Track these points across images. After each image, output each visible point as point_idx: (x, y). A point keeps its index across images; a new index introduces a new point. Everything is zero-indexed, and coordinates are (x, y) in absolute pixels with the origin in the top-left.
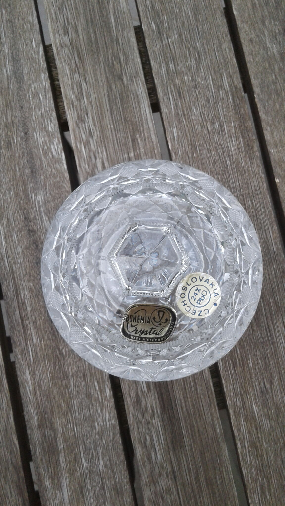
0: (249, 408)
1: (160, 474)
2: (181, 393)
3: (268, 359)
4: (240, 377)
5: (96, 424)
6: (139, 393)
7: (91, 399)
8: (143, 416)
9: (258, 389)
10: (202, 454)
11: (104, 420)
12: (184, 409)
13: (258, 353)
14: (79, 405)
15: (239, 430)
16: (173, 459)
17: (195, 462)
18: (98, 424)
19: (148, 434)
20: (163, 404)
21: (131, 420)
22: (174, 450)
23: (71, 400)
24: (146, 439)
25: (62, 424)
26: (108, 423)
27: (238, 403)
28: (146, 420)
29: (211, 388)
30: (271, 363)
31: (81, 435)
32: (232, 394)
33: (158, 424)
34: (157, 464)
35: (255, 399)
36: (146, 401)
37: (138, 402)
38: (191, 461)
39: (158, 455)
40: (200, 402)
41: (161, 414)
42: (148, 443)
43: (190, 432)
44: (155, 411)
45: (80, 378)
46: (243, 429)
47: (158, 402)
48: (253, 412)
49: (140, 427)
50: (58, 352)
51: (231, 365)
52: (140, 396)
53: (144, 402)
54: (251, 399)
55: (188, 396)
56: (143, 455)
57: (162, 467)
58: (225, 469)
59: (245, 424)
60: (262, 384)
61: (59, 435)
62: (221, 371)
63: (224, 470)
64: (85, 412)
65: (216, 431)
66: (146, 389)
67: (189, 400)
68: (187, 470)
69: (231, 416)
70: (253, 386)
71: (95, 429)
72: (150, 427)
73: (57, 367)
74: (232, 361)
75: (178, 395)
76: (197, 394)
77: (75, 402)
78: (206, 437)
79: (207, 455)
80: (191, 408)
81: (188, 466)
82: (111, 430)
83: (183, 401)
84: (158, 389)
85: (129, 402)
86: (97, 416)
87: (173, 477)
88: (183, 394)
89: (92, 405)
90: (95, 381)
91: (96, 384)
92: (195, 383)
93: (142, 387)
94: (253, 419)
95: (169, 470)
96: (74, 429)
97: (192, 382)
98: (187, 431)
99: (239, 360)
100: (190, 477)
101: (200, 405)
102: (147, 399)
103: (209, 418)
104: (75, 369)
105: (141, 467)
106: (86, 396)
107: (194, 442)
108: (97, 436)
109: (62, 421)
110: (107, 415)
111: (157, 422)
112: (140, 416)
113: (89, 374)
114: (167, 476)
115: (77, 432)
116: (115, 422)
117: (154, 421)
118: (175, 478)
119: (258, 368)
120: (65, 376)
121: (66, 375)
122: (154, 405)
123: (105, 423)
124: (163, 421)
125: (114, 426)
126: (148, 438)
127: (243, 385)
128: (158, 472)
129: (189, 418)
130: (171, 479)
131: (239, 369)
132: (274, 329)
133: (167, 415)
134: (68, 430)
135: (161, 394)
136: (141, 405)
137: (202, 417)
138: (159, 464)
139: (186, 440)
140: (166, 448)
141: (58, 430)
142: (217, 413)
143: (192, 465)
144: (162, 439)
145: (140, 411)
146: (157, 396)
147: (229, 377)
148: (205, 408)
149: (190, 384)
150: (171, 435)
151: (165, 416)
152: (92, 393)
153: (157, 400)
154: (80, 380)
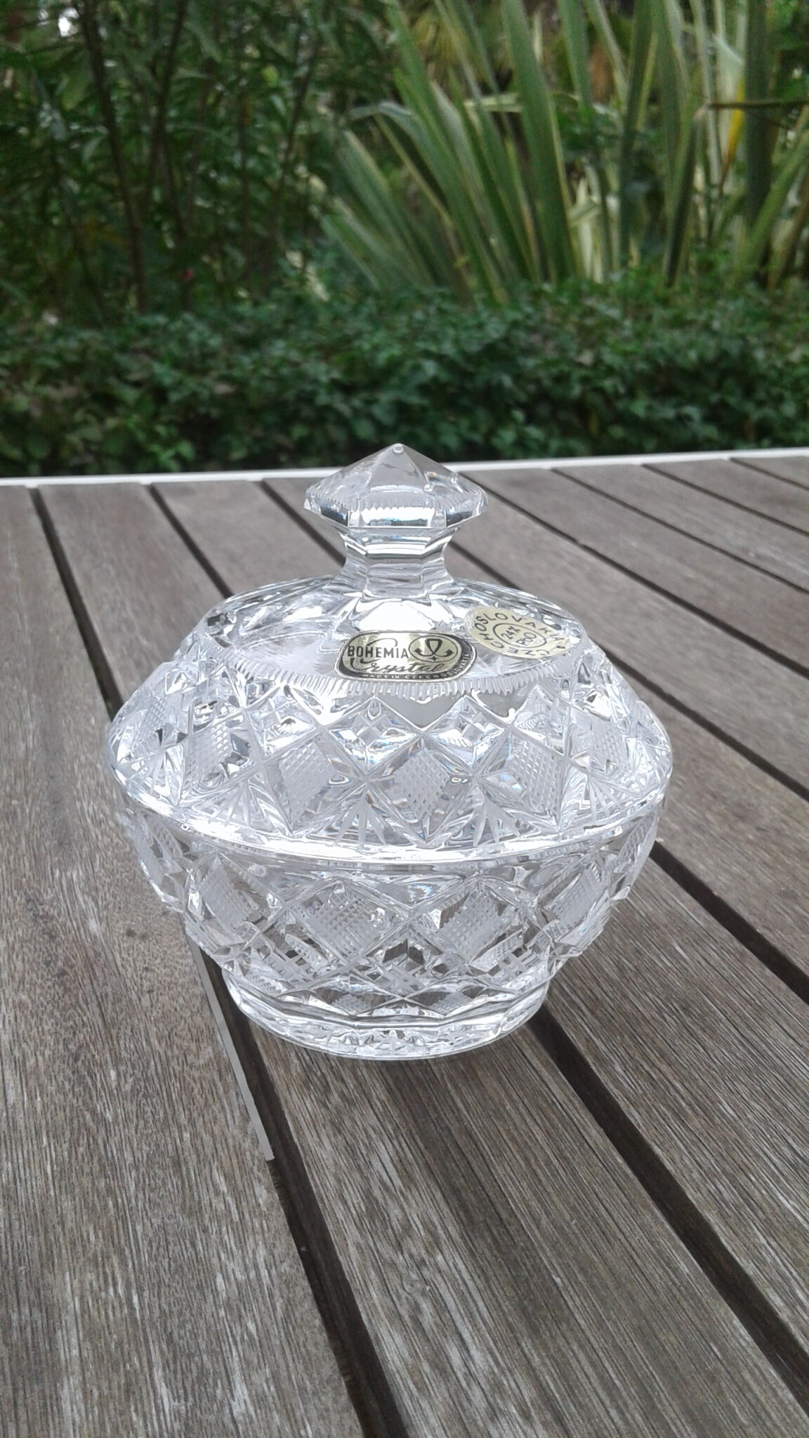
0: (769, 1204)
1: (494, 1413)
2: (525, 1184)
3: (778, 1099)
4: (706, 1138)
5: (219, 1280)
6: (377, 1193)
7: (202, 1215)
8: (399, 1247)
9: (776, 1160)
10: (645, 1336)
11: (250, 1265)
12: (544, 1221)
13: (741, 1087)
14: (155, 1233)
15: (760, 1262)
16: (536, 1361)
17: (628, 1364)
18: (226, 1278)
19: (423, 1294)
20: (466, 1212)
21: (351, 1258)
22: (534, 1331)
23: (124, 1221)
24: (417, 1308)
25: (82, 1288)
26: (264, 1273)
27: (726, 1195)
28: (411, 1256)
29: (620, 1168)
30: (790, 1105)
31: (157, 1313)
32: (695, 1175)
33: (456, 1266)
34: (475, 1379)
35: (778, 1181)
36: (403, 1209)
37: (374, 1212)
38: (610, 1358)
39: (474, 1352)
40: (596, 1203)
41: (462, 1237)
42: (428, 1317)
43: (580, 1278)
44: (441, 1232)
45: (163, 1169)
46: (770, 1255)
47: (446, 1210)
48: (786, 1213)
49: (393, 1278)
50: (88, 1116)
51: (669, 1114)
52: (381, 1200)
53: (395, 1213)
54: (765, 1183)
55: (550, 1190)
56: (415, 1355)
57: (497, 1387)
58: (752, 1374)
59: (774, 1244)
60: (786, 1150)
61: (69, 1319)
62: (642, 1131)
63: (748, 1377)
64: (177, 1249)
65: (676, 1270)
66: (398, 1182)
67: (555, 1199)
68: (600, 1392)
69: (716, 1229)
70: (757, 1155)
71: (215, 1292)
72: (426, 1273)
73: (81, 1149)
74: (668, 1107)
75: (512, 1189)
76: (580, 1183)
77: (139, 1228)
78: (646, 1287)
79: (669, 1339)
80: (568, 1217)
81: (601, 1378)
82: (276, 1292)
83: (534, 1203)
84: (440, 1179)
85: (340, 1216)
86: (223, 1256)
87: (549, 1417)
88: (530, 1186)
89: (205, 1230)
90: (215, 1171)
91: (220, 1179)
92: (566, 1159)
93: (385, 1178)
94: (794, 1228)
95: (528, 1394)
96: (129, 1300)
97: (552, 1158)
98: (570, 1277)
99: (689, 1105)
100: (621, 1412)
101: (596, 1209)
102: (406, 1206)
103: (638, 1238)
104: (146, 1148)
105: (411, 1396)
106: (183, 1209)
107: (603, 1301)
108: (222, 1313)
109: (81, 1282)
110: (262, 1253)
111: (451, 1260)
112: (387, 1251)
113: (194, 1157)
114: (527, 1417)
115: (142, 1308)
116: (292, 1267)
117: (439, 1258)
118: (559, 1419)
119: (756, 1117)
120: (110, 1168)
121: (113, 1165)
122: (435, 1219)
123: (252, 1274)
124: (472, 1254)
125: (288, 1283)
126: (426, 1306)
127: (724, 1154)
128: (484, 1404)
129: (567, 1239)
130: (545, 1424)
131: (696, 1123)
132: (767, 1044)
133: (486, 1241)
134: (106, 1303)
135: (456, 1191)
136: (386, 1222)
137: (615, 1237)
138: (482, 1381)
139: (573, 1301)
140: (503, 1328)
141: (66, 1303)
142: (663, 1223)
143: (619, 1373)
144: (481, 1304)
145: (386, 1237)
146: (439, 1196)
147: (672, 1139)
148: (615, 1215)
149: (548, 1163)
150: (510, 1293)
151: (481, 1245)
152: (205, 1202)
153: (443, 1205)
154: (160, 1173)
